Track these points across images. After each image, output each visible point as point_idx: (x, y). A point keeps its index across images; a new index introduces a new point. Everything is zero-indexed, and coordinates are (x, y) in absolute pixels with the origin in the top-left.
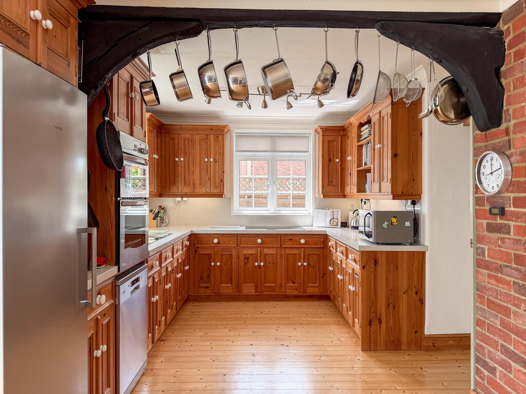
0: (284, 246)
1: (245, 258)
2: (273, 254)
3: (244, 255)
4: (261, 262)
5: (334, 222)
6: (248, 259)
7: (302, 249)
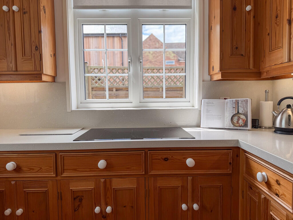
0: (153, 173)
1: (74, 199)
2: (130, 190)
3: (73, 192)
4: (107, 205)
5: (238, 120)
6: (81, 200)
7: (190, 178)
